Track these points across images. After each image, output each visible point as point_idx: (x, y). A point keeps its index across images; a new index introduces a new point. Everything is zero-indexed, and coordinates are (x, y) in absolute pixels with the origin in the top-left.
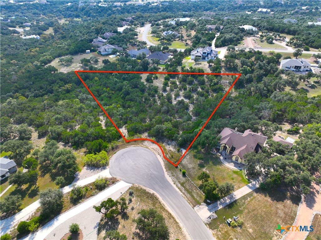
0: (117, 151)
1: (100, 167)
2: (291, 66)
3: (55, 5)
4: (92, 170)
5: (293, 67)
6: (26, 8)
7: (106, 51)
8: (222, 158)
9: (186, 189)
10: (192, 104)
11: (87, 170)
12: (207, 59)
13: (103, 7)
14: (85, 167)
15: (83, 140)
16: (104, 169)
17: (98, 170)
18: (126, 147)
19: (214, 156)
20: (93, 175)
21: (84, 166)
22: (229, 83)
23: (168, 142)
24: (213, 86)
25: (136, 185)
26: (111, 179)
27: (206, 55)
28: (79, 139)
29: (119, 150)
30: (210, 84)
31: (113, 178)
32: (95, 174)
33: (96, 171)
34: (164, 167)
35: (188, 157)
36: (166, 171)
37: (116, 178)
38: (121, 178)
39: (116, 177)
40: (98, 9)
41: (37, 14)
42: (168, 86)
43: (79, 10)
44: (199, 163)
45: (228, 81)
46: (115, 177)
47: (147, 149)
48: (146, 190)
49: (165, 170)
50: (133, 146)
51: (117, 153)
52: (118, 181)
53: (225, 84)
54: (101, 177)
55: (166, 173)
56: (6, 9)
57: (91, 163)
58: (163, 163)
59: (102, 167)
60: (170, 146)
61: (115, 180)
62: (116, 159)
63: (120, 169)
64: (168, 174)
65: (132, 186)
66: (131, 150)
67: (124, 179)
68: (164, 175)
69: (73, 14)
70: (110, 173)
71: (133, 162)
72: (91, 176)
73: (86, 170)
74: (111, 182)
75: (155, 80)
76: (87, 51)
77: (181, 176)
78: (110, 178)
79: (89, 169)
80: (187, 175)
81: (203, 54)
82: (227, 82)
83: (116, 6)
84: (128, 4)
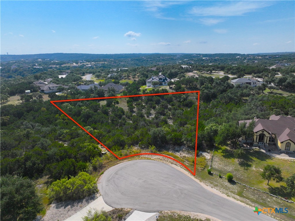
0: (105, 171)
1: (84, 198)
2: (242, 83)
4: (69, 206)
5: (244, 83)
7: (50, 89)
9: (252, 200)
10: (169, 119)
11: (57, 208)
12: (164, 84)
13: (38, 68)
14: (53, 205)
15: (40, 165)
16: (93, 198)
17: (80, 204)
18: (117, 164)
19: (251, 151)
20: (73, 214)
21: (51, 203)
23: (175, 148)
25: (166, 211)
26: (113, 212)
27: (162, 81)
28: (34, 164)
29: (107, 169)
30: (180, 100)
31: (116, 209)
32: (76, 211)
33: (77, 206)
35: (216, 159)
37: (122, 209)
38: (131, 207)
39: (123, 207)
42: (135, 108)
44: (238, 162)
45: (195, 98)
46: (119, 207)
47: (150, 161)
48: (190, 217)
49: (197, 181)
51: (105, 173)
52: (128, 213)
54: (93, 212)
55: (202, 184)
57: (65, 193)
59: (87, 198)
60: (181, 152)
61: (122, 212)
62: (108, 181)
63: (122, 193)
64: (207, 185)
65: (159, 216)
66: (127, 165)
67: (137, 207)
68: (202, 188)
70: (106, 203)
71: (139, 179)
72: (70, 216)
73: (55, 209)
74: (116, 217)
75: (117, 104)
76: (26, 91)
77: (227, 184)
78: (110, 211)
79: (62, 206)
80: (236, 180)
81: (159, 80)
83: (51, 68)
84: (62, 66)
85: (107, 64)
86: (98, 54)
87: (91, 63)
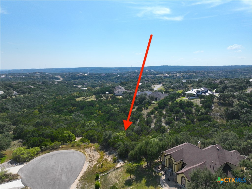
0: (52, 151)
3: (109, 77)
6: (92, 78)
7: (119, 93)
8: (163, 178)
19: (155, 173)
22: (220, 115)
24: (199, 115)
25: (28, 188)
27: (201, 93)
29: (55, 151)
30: (197, 114)
34: (81, 174)
36: (79, 180)
37: (18, 175)
40: (135, 78)
41: (97, 81)
43: (122, 79)
44: (128, 178)
49: (79, 178)
50: (73, 149)
51: (50, 153)
52: (17, 179)
53: (215, 116)
55: (77, 182)
56: (81, 78)
58: (85, 170)
59: (21, 163)
62: (43, 158)
69: (118, 81)
70: (20, 169)
75: (145, 110)
81: (197, 92)
82: (217, 115)
83: (148, 77)
84: (157, 76)
85: (195, 75)
86: (197, 66)
87: (181, 74)
